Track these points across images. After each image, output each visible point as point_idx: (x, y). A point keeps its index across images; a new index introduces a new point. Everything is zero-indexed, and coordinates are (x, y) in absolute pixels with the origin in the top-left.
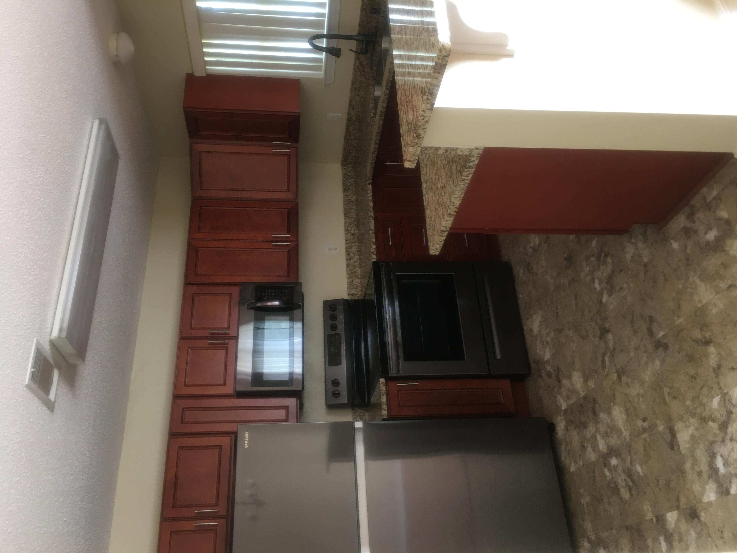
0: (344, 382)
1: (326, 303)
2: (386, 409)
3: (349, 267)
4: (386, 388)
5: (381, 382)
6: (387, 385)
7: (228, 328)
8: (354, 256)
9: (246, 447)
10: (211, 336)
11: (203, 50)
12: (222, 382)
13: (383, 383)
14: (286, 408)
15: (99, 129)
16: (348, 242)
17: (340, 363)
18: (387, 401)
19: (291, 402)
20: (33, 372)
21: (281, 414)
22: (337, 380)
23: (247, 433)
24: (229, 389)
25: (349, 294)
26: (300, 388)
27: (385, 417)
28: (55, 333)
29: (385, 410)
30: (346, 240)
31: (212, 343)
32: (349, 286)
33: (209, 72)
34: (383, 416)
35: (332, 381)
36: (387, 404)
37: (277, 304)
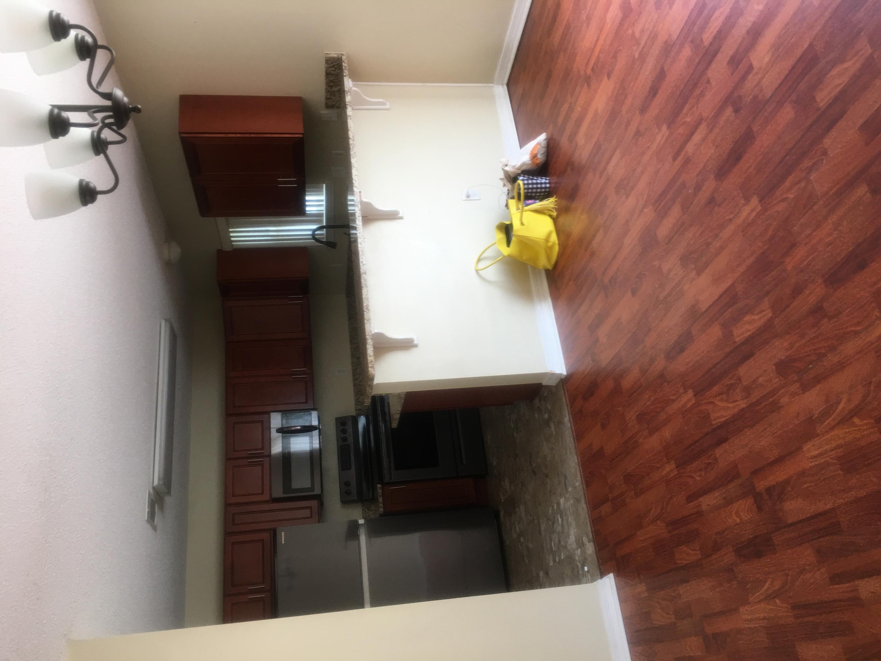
0: (354, 483)
1: (337, 419)
2: (382, 506)
3: (355, 386)
4: (382, 491)
5: (378, 487)
6: (382, 489)
7: (263, 448)
8: (359, 377)
9: (283, 543)
10: (250, 456)
11: (229, 235)
12: (260, 492)
13: (379, 487)
14: (310, 508)
15: (166, 326)
16: (353, 365)
17: (350, 468)
18: (382, 501)
19: (314, 503)
20: (148, 511)
21: (307, 513)
22: (349, 482)
23: (283, 533)
24: (266, 497)
25: (356, 410)
26: (319, 492)
27: (381, 513)
28: (156, 482)
29: (381, 508)
30: (352, 363)
31: (251, 462)
32: (356, 402)
33: (234, 247)
34: (380, 512)
35: (344, 483)
36: (383, 504)
37: (299, 429)
